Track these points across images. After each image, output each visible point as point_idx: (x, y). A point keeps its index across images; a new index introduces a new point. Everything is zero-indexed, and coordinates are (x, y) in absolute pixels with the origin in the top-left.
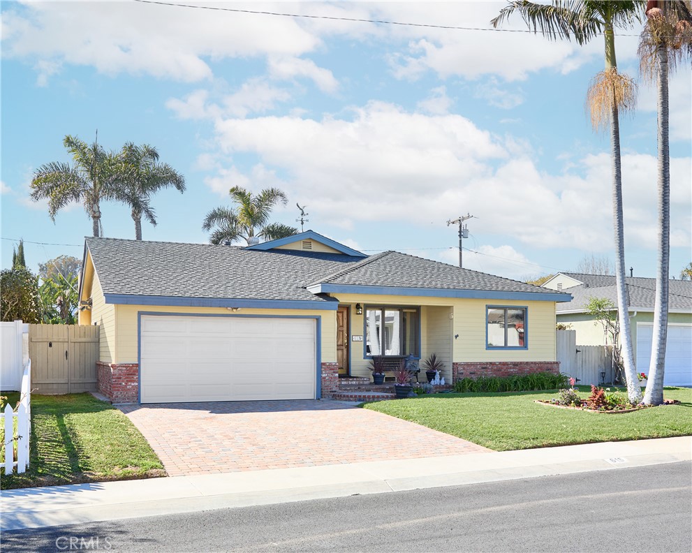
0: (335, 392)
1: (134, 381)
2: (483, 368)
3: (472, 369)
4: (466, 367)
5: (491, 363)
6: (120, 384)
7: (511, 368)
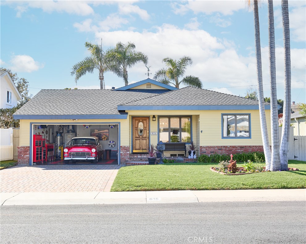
0: (128, 161)
1: (27, 154)
2: (219, 149)
3: (212, 150)
4: (208, 149)
5: (224, 147)
6: (21, 156)
7: (238, 149)
